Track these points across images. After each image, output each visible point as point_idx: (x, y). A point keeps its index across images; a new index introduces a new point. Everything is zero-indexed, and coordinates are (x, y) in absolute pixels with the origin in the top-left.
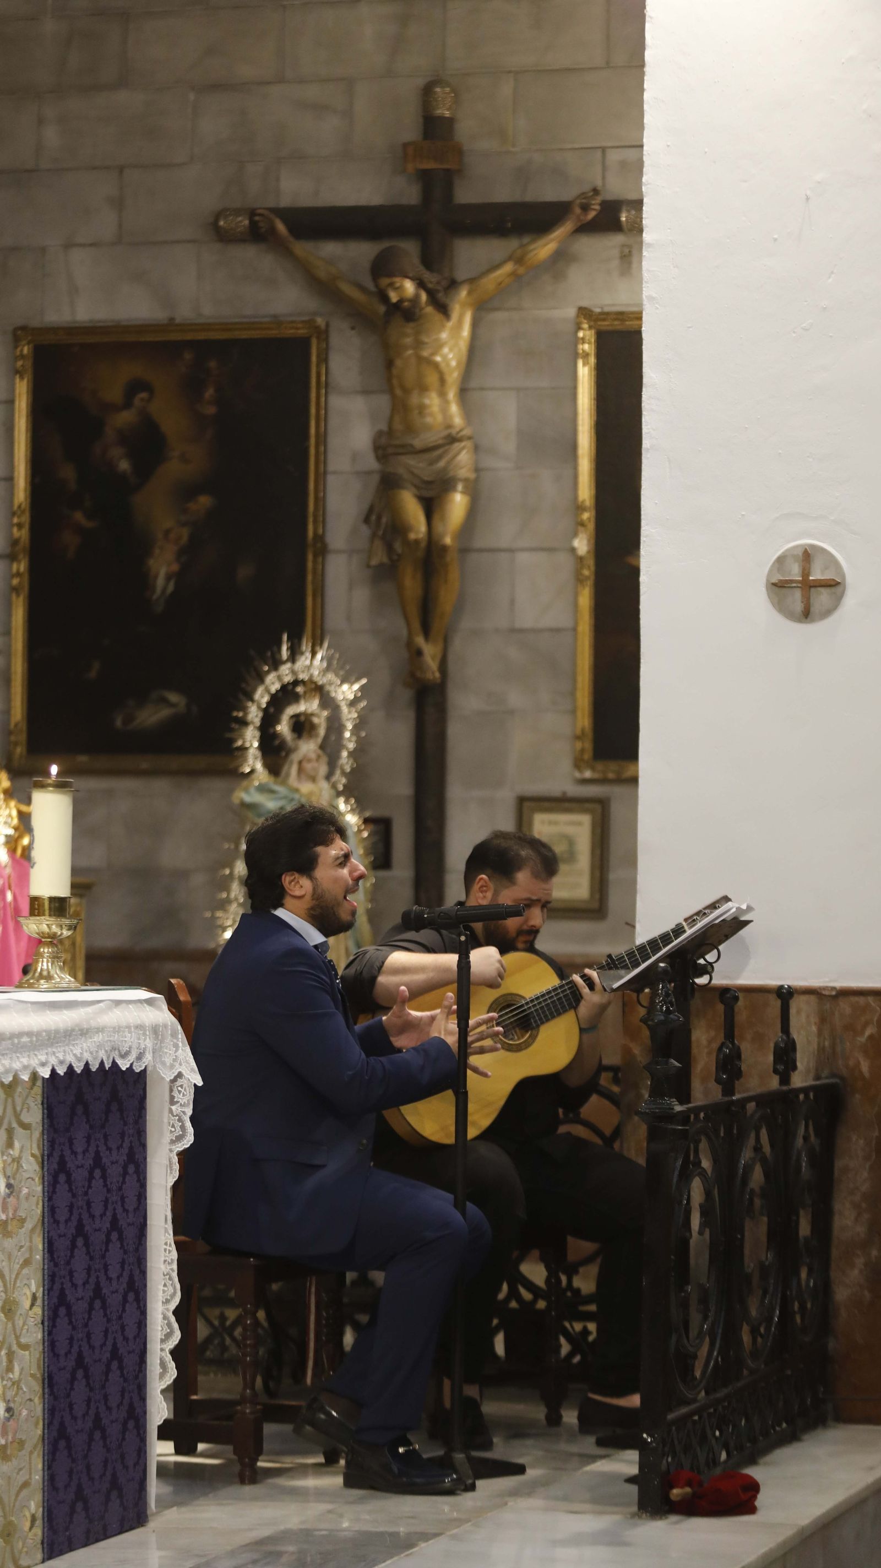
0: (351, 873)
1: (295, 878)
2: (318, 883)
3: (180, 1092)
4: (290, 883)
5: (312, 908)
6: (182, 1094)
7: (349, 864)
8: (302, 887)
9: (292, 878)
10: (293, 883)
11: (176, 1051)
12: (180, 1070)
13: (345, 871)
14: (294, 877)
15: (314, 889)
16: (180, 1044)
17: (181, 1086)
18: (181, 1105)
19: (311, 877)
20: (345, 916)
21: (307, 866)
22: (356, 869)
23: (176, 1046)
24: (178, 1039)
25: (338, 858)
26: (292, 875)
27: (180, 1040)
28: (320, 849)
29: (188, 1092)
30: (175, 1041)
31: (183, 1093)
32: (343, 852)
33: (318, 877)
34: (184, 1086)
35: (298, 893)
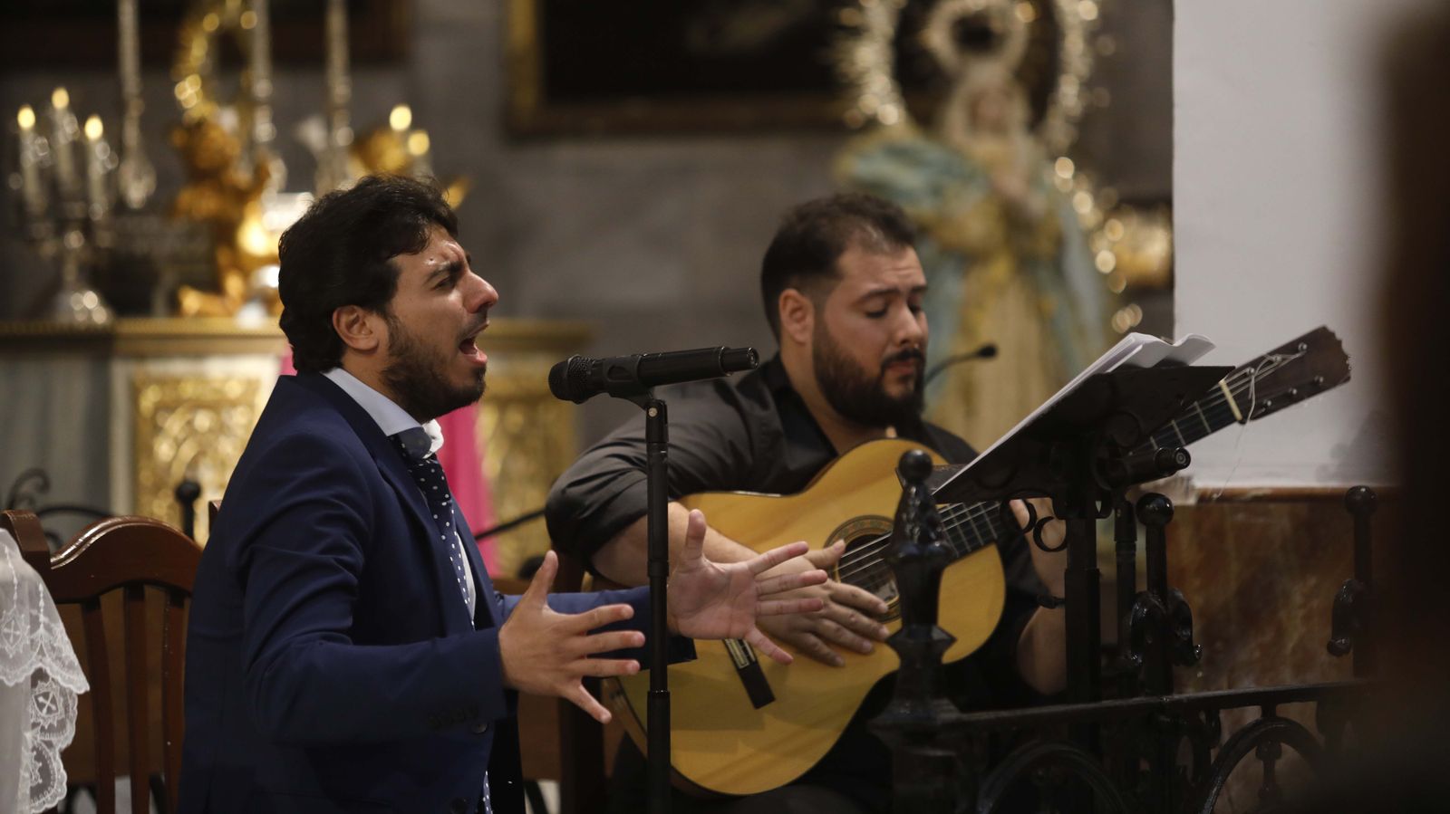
0: (465, 300)
1: (358, 316)
2: (398, 325)
3: (41, 706)
4: (350, 326)
5: (391, 371)
6: (45, 710)
7: (461, 282)
8: (371, 332)
9: (352, 317)
10: (356, 327)
11: (33, 630)
12: (40, 665)
13: (454, 297)
14: (355, 315)
15: (391, 335)
16: (42, 618)
17: (46, 695)
18: (43, 729)
19: (385, 315)
20: (460, 381)
21: (377, 294)
22: (477, 289)
23: (35, 623)
24: (39, 609)
25: (435, 274)
26: (353, 312)
27: (42, 610)
28: (401, 260)
29: (60, 705)
30: (34, 612)
31: (49, 709)
32: (448, 262)
33: (397, 314)
34: (51, 696)
35: (363, 342)
